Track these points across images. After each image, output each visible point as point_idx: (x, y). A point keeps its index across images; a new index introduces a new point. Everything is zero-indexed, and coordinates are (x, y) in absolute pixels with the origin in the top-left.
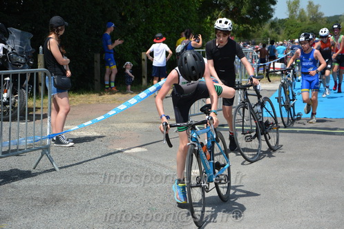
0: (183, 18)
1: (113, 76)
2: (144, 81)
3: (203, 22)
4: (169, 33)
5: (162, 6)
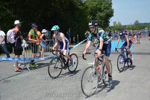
1: (70, 41)
2: (78, 42)
5: (82, 24)
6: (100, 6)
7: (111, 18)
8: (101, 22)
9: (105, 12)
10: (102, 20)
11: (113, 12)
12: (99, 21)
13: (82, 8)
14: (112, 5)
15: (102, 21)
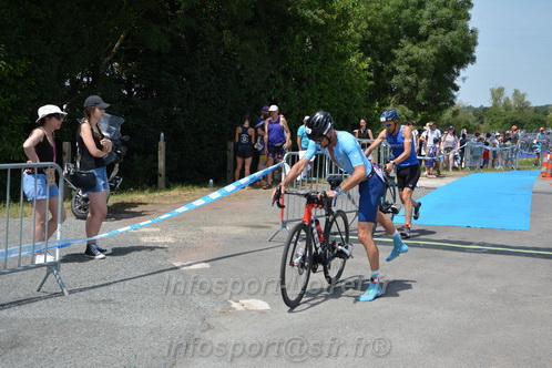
6: (414, 12)
7: (461, 71)
8: (416, 88)
9: (434, 43)
10: (421, 76)
11: (475, 44)
12: (407, 84)
13: (321, 16)
14: (470, 12)
15: (417, 84)
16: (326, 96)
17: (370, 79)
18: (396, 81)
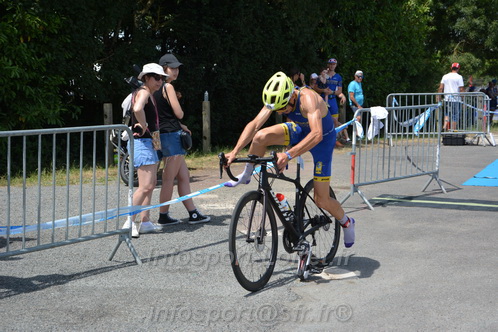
0: (403, 54)
3: (430, 57)
4: (384, 72)
5: (375, 39)
8: (484, 32)
10: (490, 17)
12: (474, 27)
15: (486, 27)
16: (381, 46)
17: (429, 24)
18: (460, 25)
